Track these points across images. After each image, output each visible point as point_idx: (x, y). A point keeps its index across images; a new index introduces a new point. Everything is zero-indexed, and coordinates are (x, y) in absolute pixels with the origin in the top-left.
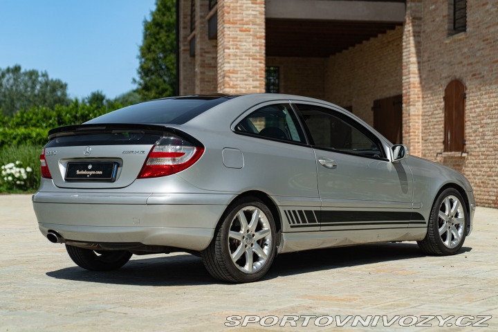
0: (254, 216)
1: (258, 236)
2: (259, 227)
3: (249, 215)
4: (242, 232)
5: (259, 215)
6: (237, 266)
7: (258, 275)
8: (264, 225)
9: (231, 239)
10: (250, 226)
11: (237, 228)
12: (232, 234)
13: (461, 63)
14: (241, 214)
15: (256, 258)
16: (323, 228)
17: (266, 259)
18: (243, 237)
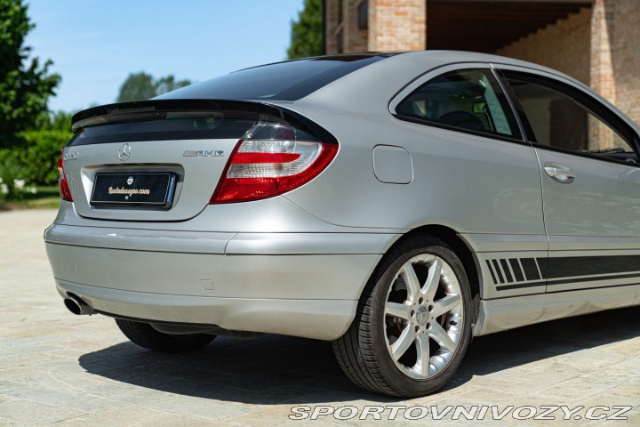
0: (432, 271)
1: (439, 309)
2: (441, 292)
3: (421, 272)
4: (409, 303)
5: (441, 269)
6: (401, 367)
7: (440, 381)
8: (450, 287)
9: (389, 317)
10: (424, 291)
11: (400, 296)
12: (391, 309)
14: (407, 270)
15: (435, 348)
16: (551, 288)
17: (453, 349)
18: (412, 313)
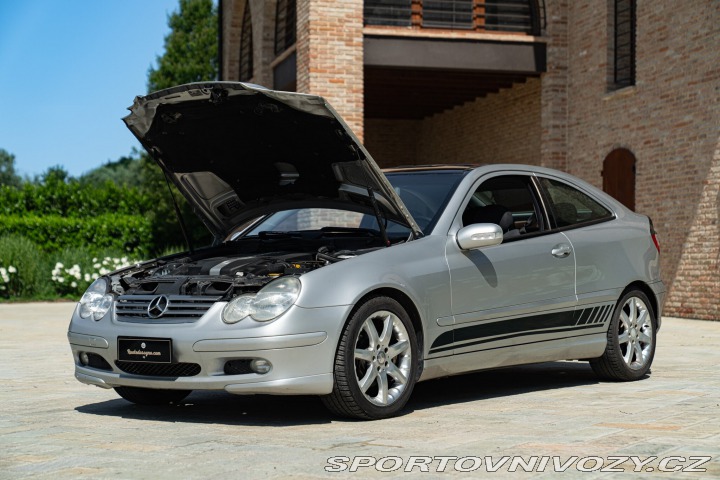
13: (628, 126)
